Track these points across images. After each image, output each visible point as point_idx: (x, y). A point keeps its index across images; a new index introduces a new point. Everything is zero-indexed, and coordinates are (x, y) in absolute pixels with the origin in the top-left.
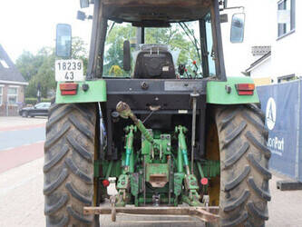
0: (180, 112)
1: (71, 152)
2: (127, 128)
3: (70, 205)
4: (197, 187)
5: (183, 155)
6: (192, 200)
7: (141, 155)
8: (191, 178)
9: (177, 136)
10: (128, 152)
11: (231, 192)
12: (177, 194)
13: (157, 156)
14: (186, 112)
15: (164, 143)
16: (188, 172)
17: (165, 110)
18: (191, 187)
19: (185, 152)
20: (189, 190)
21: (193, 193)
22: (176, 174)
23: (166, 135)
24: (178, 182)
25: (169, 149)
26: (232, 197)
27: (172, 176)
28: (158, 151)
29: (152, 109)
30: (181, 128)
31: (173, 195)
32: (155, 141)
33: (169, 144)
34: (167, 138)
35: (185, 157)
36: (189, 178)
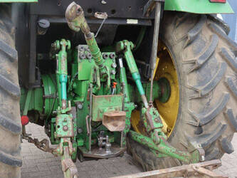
8: (153, 113)
10: (63, 79)
11: (203, 127)
16: (146, 105)
18: (156, 125)
21: (159, 133)
25: (114, 72)
26: (204, 133)
30: (128, 44)
33: (115, 66)
34: (112, 57)
36: (151, 113)
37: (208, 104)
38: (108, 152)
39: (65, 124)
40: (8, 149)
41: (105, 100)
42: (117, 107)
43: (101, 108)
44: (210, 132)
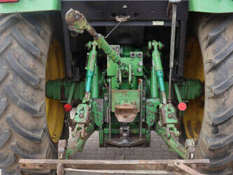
0: (155, 23)
1: (11, 77)
2: (89, 45)
3: (13, 143)
4: (176, 121)
5: (158, 78)
6: (169, 138)
7: (106, 77)
8: (168, 109)
9: (151, 54)
10: (89, 74)
11: (219, 127)
12: (150, 124)
13: (125, 79)
14: (161, 23)
15: (134, 63)
16: (165, 101)
17: (136, 21)
18: (168, 121)
19: (160, 74)
20: (165, 125)
21: (171, 129)
22: (148, 101)
23: (136, 53)
24: (151, 110)
25: (140, 69)
26: (220, 133)
27: (143, 103)
28: (127, 74)
29: (120, 19)
30: (155, 44)
31: (145, 125)
32: (124, 60)
33: (141, 64)
34: (138, 56)
35: (161, 80)
36: (166, 109)
37: (224, 104)
38: (125, 141)
39: (82, 112)
40: (30, 128)
41: (121, 94)
42: (134, 101)
43: (118, 101)
44: (227, 133)
